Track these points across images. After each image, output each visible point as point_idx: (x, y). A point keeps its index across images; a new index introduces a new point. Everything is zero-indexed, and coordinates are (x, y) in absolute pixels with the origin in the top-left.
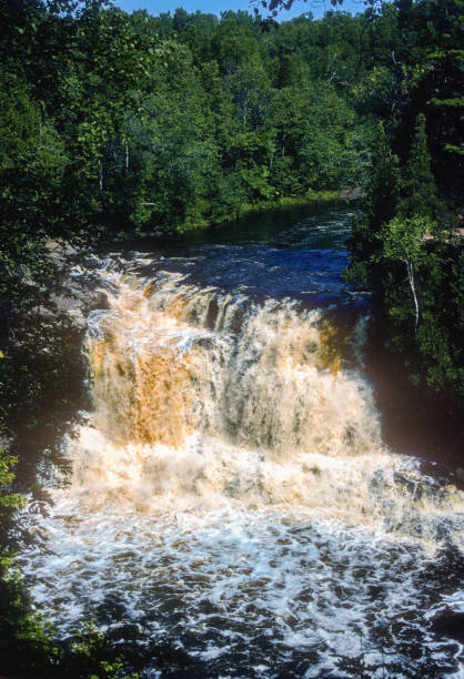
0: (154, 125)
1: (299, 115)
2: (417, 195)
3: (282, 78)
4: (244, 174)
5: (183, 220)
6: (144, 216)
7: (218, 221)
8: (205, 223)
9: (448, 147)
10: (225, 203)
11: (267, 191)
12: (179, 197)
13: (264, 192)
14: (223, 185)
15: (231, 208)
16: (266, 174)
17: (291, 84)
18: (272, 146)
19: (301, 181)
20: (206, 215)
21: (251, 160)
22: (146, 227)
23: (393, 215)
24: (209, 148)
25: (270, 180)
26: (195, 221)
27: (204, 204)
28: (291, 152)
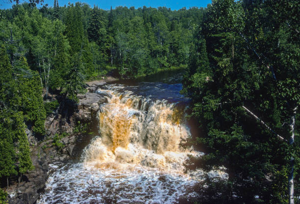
0: (127, 43)
1: (177, 40)
2: (203, 66)
3: (172, 28)
4: (159, 59)
5: (137, 74)
6: (124, 73)
7: (149, 74)
8: (144, 75)
9: (216, 50)
10: (151, 68)
11: (167, 64)
12: (135, 66)
13: (165, 65)
14: (151, 63)
15: (153, 70)
16: (166, 59)
17: (174, 30)
18: (168, 50)
19: (178, 61)
20: (145, 72)
21: (161, 54)
22: (125, 76)
23: (196, 72)
24: (146, 50)
25: (167, 61)
26: (141, 74)
27: (144, 69)
28: (175, 51)
